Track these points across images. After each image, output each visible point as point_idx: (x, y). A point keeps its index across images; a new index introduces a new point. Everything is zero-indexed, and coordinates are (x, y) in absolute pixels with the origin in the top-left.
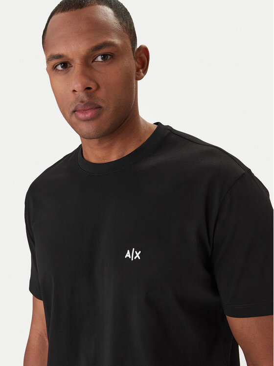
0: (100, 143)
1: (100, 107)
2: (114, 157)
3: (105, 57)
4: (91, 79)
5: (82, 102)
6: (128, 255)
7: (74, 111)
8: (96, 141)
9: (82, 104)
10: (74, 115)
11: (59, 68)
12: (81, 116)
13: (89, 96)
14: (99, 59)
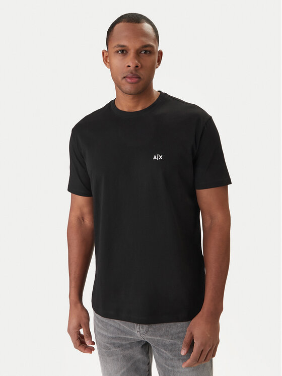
0: (133, 98)
1: (140, 78)
2: (139, 109)
3: (146, 52)
4: (139, 61)
5: (132, 73)
6: (155, 158)
7: (125, 77)
8: (130, 97)
9: (131, 74)
10: (124, 79)
11: (120, 52)
12: (129, 80)
13: (136, 71)
14: (143, 52)
